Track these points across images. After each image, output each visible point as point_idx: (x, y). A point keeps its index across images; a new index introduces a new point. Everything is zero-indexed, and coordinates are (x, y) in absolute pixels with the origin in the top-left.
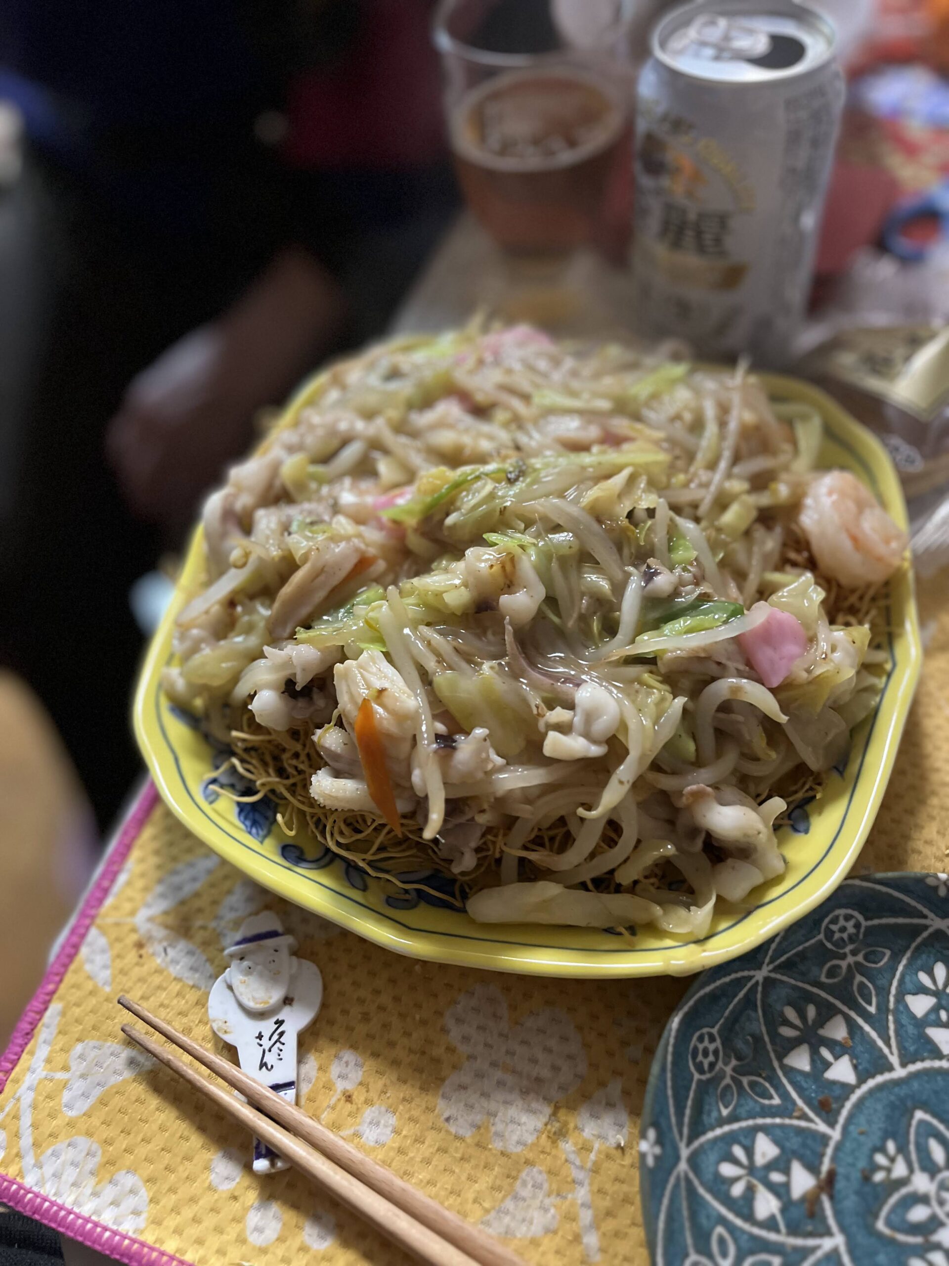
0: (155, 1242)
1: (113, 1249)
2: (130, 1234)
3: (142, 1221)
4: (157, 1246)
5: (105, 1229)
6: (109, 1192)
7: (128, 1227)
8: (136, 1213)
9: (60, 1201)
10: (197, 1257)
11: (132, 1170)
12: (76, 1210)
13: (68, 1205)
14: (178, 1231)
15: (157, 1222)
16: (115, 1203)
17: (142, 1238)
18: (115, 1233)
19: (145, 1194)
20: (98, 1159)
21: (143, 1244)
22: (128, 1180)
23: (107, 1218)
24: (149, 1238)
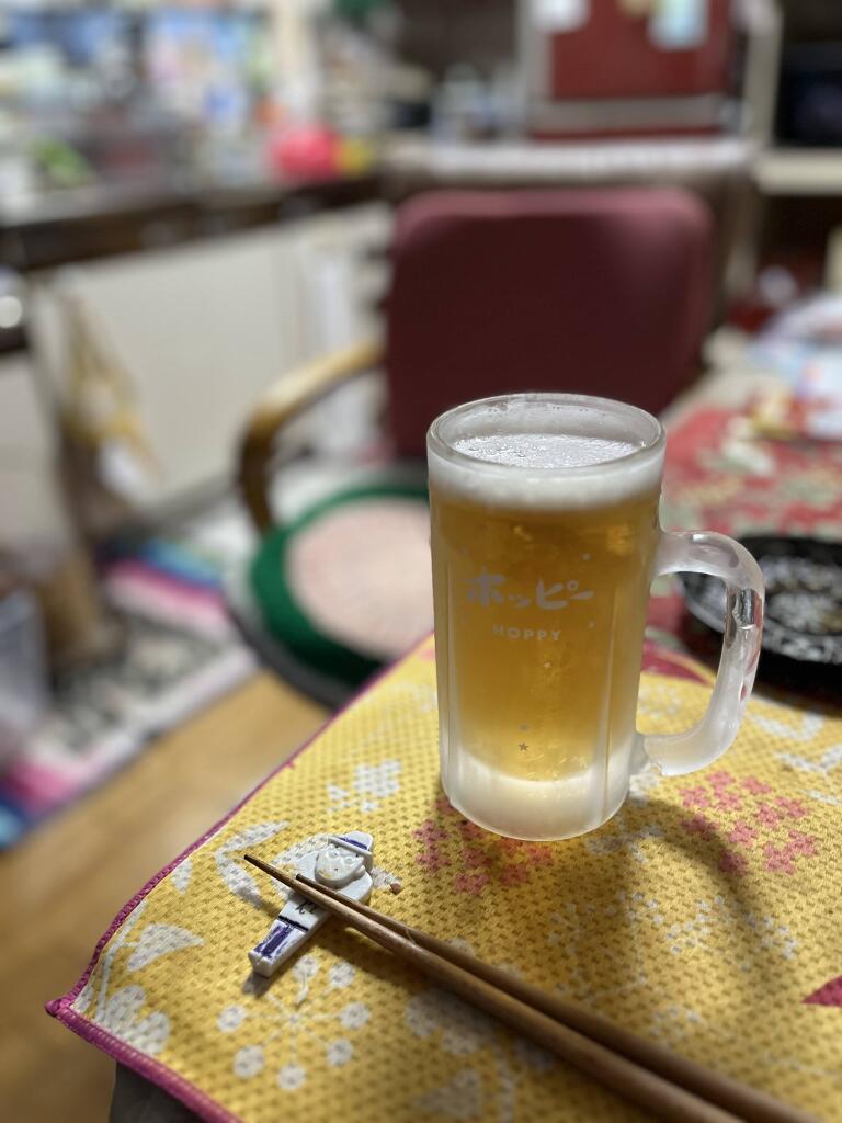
0: (167, 1062)
1: (135, 1065)
2: (152, 1056)
3: (161, 1047)
4: (167, 1065)
5: (134, 1050)
6: (145, 1025)
7: (151, 1050)
8: (159, 1041)
9: (108, 1030)
10: (193, 1077)
11: (163, 1011)
12: (118, 1037)
13: (113, 1035)
14: (185, 1057)
15: (171, 1048)
16: (146, 1033)
17: (156, 1058)
18: (139, 1054)
19: (168, 1028)
20: (143, 1002)
21: (157, 1063)
22: (159, 1018)
23: (137, 1043)
24: (163, 1059)
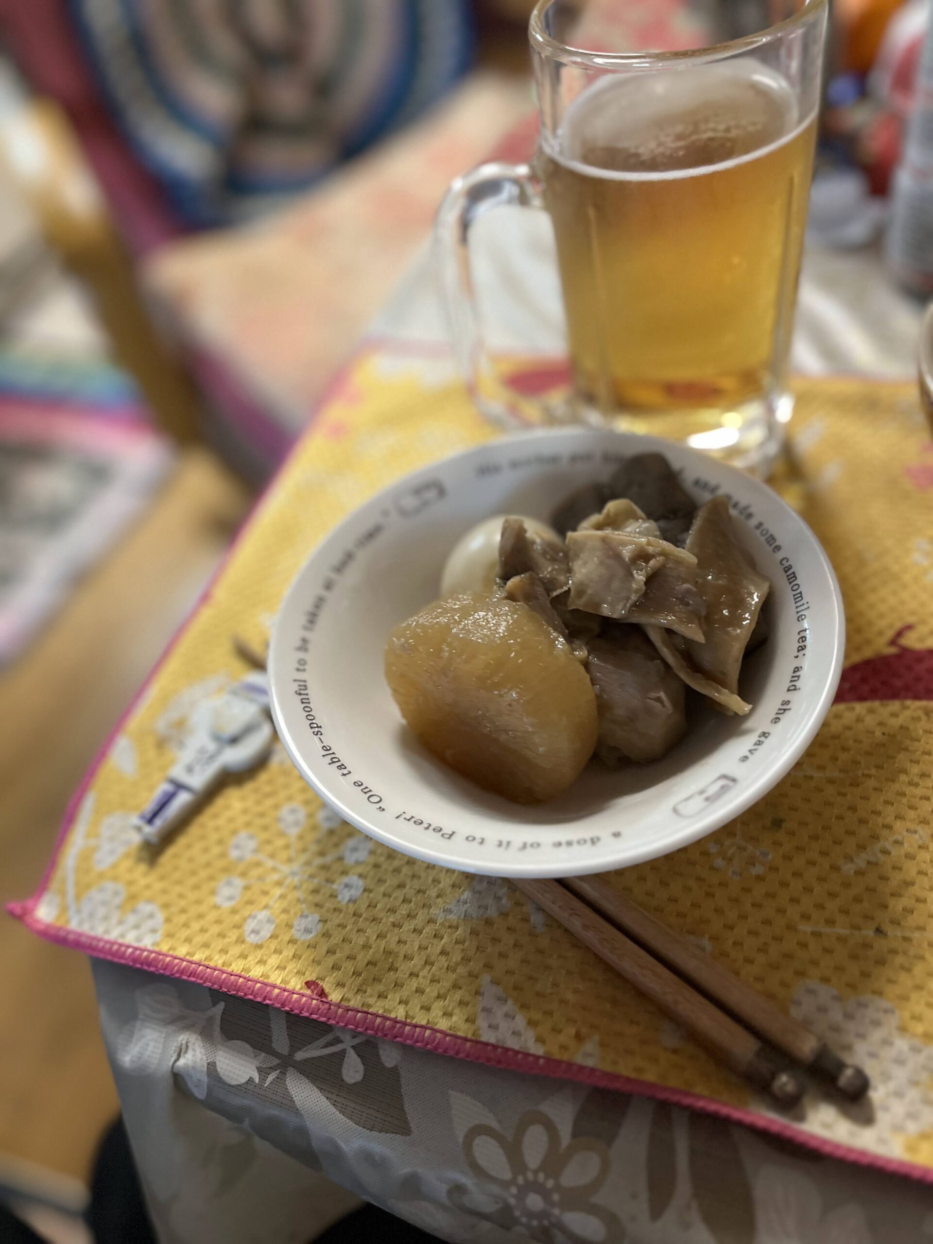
0: (170, 949)
1: (135, 960)
2: (150, 947)
3: (158, 937)
4: (171, 953)
5: (128, 947)
6: (132, 919)
7: (147, 942)
8: (154, 931)
10: (204, 957)
11: (150, 901)
13: (99, 936)
14: (188, 940)
15: (170, 935)
16: (136, 927)
17: (157, 949)
18: (136, 949)
19: (160, 916)
20: (122, 897)
21: (159, 953)
22: (146, 908)
23: (129, 939)
24: (164, 948)
